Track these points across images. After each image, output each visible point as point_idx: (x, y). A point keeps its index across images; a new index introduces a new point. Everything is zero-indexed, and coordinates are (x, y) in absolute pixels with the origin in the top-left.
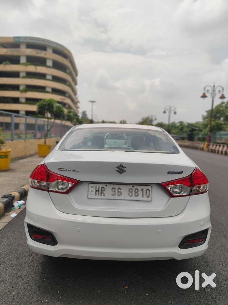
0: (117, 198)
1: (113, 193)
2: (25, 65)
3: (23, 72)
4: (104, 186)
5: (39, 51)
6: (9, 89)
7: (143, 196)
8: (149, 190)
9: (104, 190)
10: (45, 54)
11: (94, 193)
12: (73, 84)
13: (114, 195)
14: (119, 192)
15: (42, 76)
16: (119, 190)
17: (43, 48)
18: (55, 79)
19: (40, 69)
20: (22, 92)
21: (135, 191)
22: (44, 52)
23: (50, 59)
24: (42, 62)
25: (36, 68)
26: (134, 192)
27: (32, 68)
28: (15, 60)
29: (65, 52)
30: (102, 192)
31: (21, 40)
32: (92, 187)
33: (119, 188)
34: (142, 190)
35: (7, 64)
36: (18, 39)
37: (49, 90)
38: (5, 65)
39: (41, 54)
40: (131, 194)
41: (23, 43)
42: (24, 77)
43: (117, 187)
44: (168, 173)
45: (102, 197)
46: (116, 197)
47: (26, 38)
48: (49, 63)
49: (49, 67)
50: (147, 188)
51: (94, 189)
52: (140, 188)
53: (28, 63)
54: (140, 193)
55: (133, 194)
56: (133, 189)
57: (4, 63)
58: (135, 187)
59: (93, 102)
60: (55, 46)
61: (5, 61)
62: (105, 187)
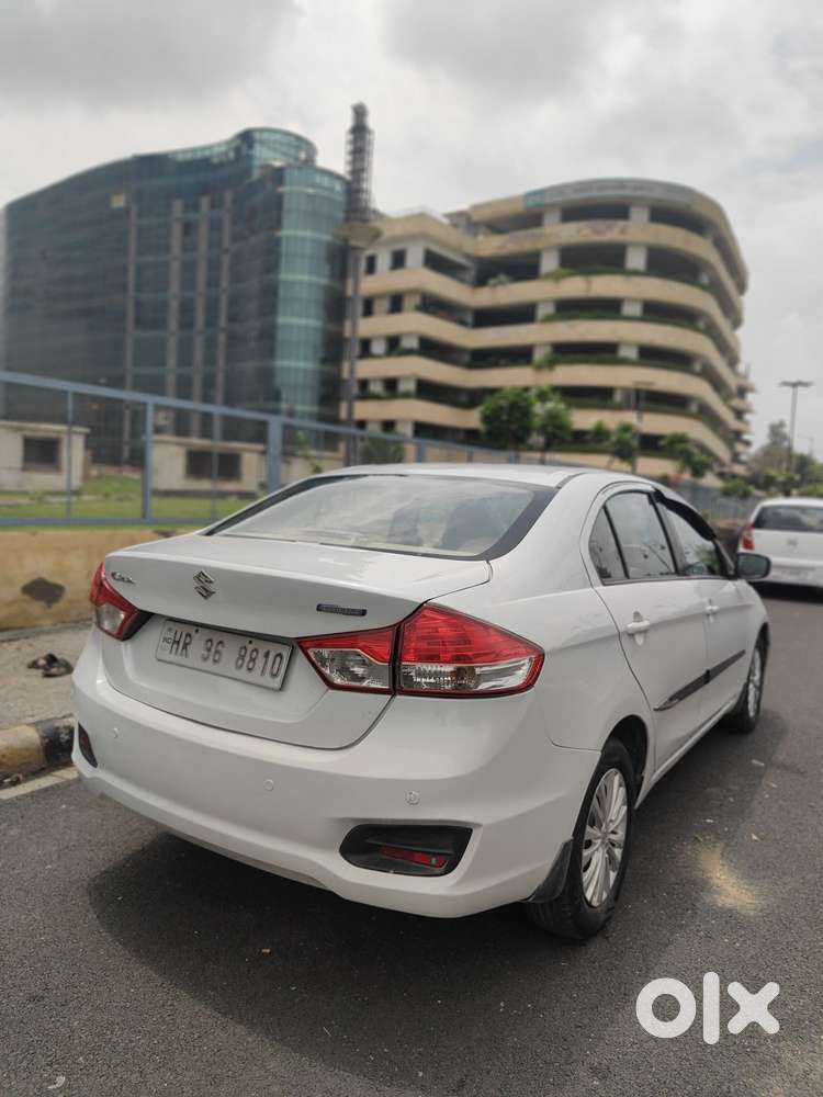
0: (209, 670)
1: (206, 653)
2: (555, 277)
3: (546, 301)
4: (191, 630)
5: (600, 224)
6: (503, 362)
7: (263, 673)
8: (281, 658)
9: (189, 644)
10: (623, 231)
11: (169, 646)
12: (722, 323)
13: (205, 659)
14: (217, 652)
15: (609, 308)
16: (220, 648)
17: (615, 210)
18: (656, 312)
19: (604, 286)
20: (539, 368)
21: (251, 655)
22: (621, 223)
23: (636, 245)
24: (609, 259)
25: (589, 283)
26: (247, 659)
27: (575, 287)
28: (525, 268)
29: (698, 208)
30: (186, 646)
31: (548, 200)
32: (170, 630)
33: (221, 642)
34: (267, 655)
35: (501, 283)
36: (538, 199)
37: (629, 352)
38: (495, 286)
39: (610, 232)
40: (240, 662)
41: (552, 206)
42: (549, 319)
43: (217, 637)
44: (319, 608)
45: (182, 660)
46: (209, 665)
47: (560, 189)
48: (636, 260)
49: (636, 273)
50: (279, 652)
51: (171, 635)
52: (263, 647)
53: (564, 271)
54: (260, 661)
55: (246, 664)
56: (250, 648)
57: (492, 281)
58: (257, 643)
59: (795, 385)
60: (658, 194)
61: (494, 275)
62: (193, 634)
